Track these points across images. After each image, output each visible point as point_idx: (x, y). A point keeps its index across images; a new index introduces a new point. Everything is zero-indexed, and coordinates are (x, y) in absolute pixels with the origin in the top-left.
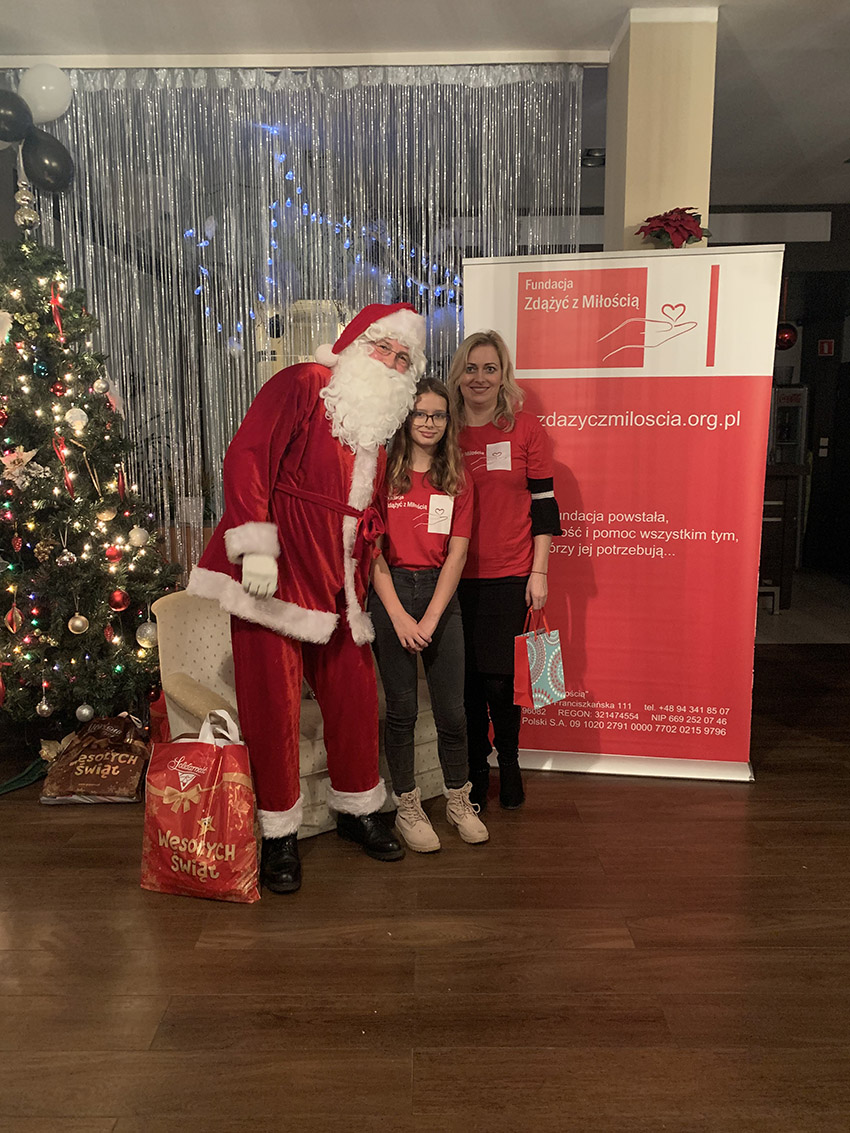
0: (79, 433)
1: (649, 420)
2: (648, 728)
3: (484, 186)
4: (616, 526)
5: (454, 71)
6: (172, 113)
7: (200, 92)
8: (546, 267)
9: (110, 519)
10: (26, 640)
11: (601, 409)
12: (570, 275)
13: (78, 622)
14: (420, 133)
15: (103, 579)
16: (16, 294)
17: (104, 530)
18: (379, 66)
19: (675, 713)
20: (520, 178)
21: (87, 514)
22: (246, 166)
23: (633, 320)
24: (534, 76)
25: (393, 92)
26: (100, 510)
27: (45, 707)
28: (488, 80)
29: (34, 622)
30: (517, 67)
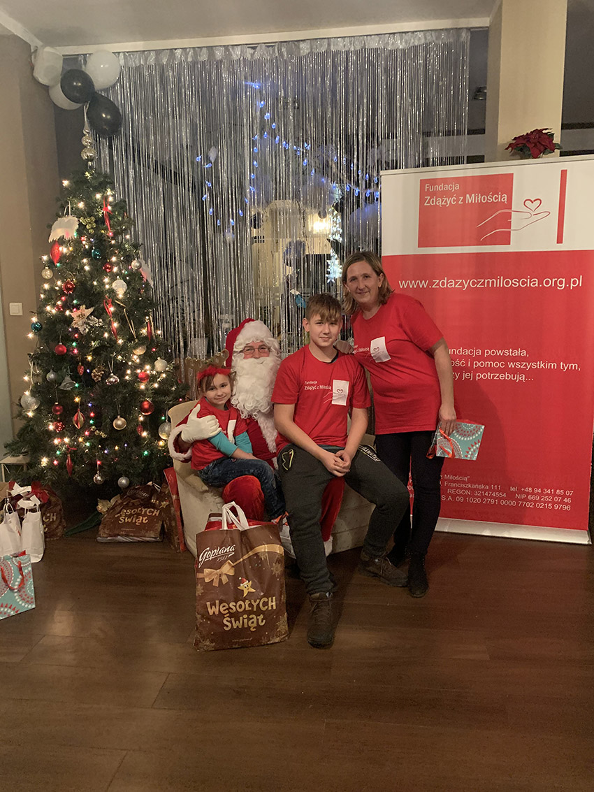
0: (121, 296)
1: (515, 283)
2: (512, 503)
3: (398, 119)
4: (490, 358)
5: (377, 38)
6: (185, 78)
7: (203, 63)
8: (440, 175)
9: (141, 353)
10: (87, 433)
11: (479, 275)
12: (457, 180)
13: (119, 422)
14: (353, 83)
15: (136, 394)
16: (81, 205)
17: (138, 361)
18: (325, 38)
19: (533, 493)
20: (424, 112)
21: (126, 351)
22: (233, 112)
23: (503, 211)
24: (434, 39)
25: (334, 55)
26: (135, 348)
27: (99, 478)
28: (401, 43)
29: (91, 422)
30: (422, 33)
